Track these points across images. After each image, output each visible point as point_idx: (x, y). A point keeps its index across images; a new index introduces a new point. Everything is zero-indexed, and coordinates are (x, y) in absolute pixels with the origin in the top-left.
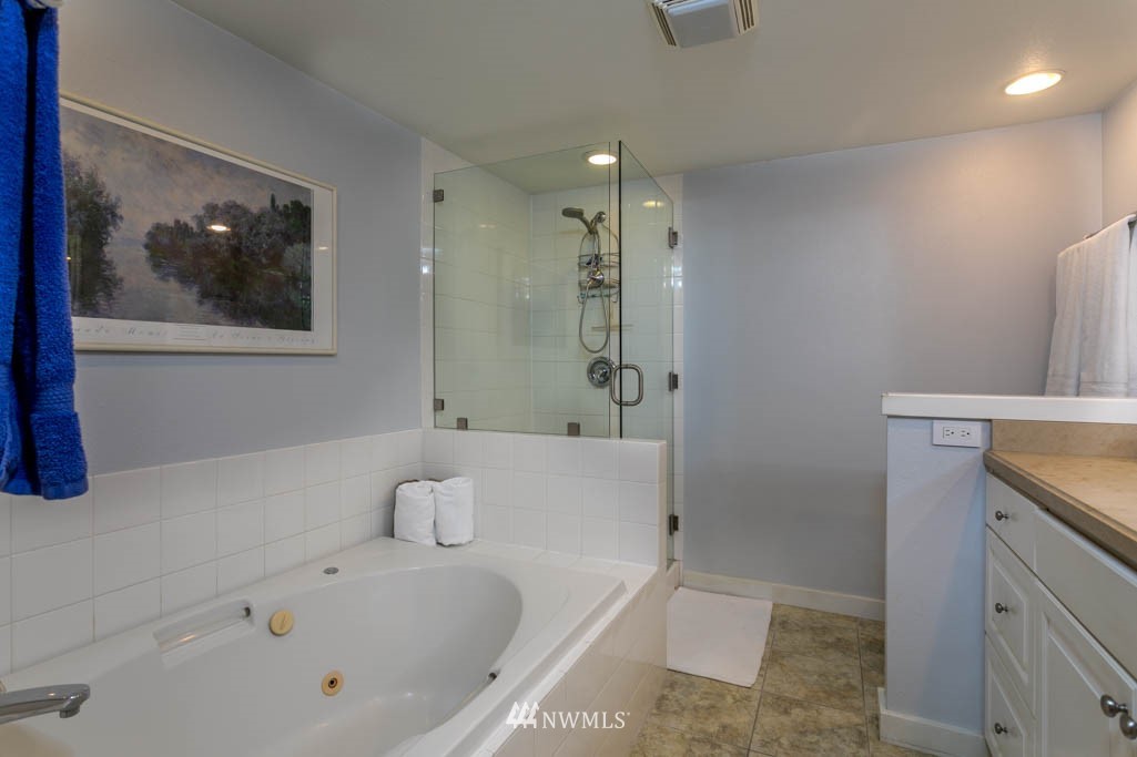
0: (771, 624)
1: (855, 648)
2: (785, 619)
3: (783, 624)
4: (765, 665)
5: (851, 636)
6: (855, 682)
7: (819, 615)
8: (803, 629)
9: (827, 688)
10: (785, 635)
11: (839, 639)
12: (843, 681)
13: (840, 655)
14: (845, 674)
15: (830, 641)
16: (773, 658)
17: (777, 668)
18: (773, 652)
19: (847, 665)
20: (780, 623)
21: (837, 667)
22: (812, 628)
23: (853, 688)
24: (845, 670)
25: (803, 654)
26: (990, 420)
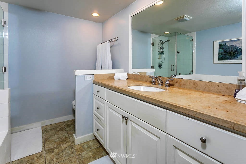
0: (42, 132)
1: (65, 128)
2: (46, 129)
3: (46, 131)
4: (44, 144)
5: (63, 126)
6: (67, 136)
7: (54, 125)
8: (51, 130)
9: (61, 141)
10: (47, 133)
11: (61, 128)
12: (64, 137)
13: (62, 131)
14: (64, 135)
15: (58, 129)
16: (45, 140)
17: (47, 142)
18: (45, 139)
19: (64, 133)
20: (45, 131)
21: (62, 134)
22: (53, 128)
23: (67, 137)
24: (64, 134)
25: (53, 135)
26: (94, 74)
